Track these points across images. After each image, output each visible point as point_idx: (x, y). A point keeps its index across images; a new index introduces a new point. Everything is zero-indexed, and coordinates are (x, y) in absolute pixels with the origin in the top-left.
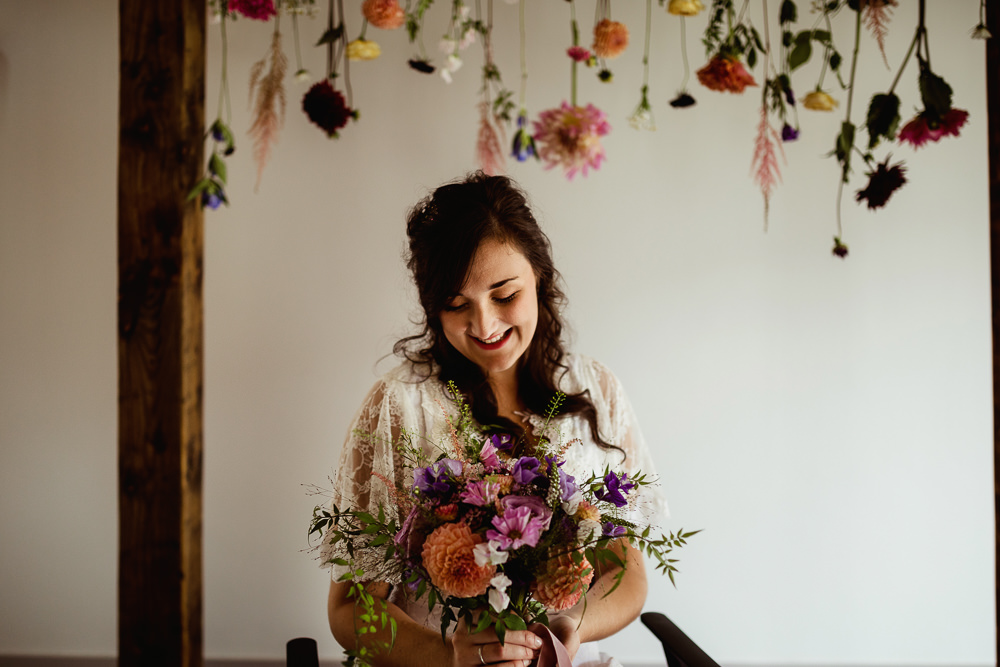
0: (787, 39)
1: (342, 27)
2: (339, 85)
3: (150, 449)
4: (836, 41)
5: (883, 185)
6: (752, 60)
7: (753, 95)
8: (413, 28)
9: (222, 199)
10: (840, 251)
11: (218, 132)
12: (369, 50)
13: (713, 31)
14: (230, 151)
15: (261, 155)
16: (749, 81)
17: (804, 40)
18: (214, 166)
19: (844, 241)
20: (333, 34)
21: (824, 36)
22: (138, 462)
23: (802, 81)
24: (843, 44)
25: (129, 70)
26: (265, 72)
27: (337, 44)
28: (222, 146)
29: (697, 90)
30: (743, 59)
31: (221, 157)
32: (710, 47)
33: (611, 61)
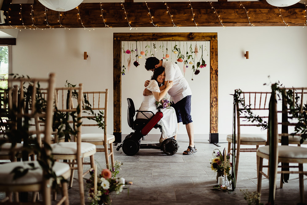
0: (187, 56)
1: (138, 55)
2: (137, 61)
3: (117, 102)
4: (193, 56)
5: (197, 72)
6: (183, 59)
7: (183, 62)
8: (146, 55)
9: (125, 74)
10: (192, 80)
11: (124, 66)
12: (141, 57)
13: (179, 55)
14: (125, 69)
15: (129, 69)
16: (182, 61)
17: (189, 56)
18: (123, 70)
19: (193, 79)
20: (137, 56)
21: (191, 56)
22: (116, 103)
23: (189, 61)
24: (193, 57)
25: (114, 59)
26: (129, 60)
27: (137, 57)
28: (124, 68)
29: (177, 62)
30: (182, 58)
31: (124, 69)
32: (178, 57)
33: (167, 58)
